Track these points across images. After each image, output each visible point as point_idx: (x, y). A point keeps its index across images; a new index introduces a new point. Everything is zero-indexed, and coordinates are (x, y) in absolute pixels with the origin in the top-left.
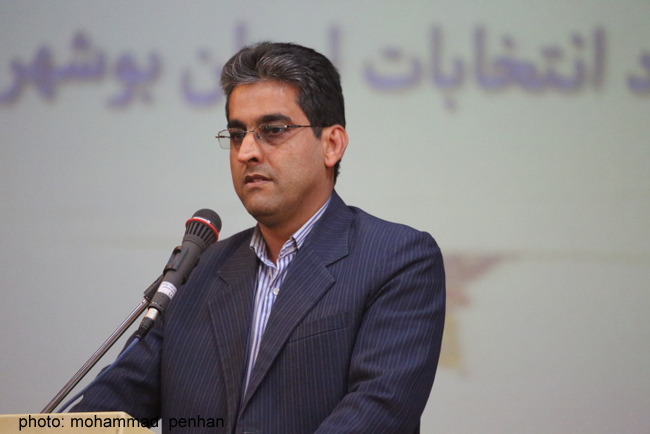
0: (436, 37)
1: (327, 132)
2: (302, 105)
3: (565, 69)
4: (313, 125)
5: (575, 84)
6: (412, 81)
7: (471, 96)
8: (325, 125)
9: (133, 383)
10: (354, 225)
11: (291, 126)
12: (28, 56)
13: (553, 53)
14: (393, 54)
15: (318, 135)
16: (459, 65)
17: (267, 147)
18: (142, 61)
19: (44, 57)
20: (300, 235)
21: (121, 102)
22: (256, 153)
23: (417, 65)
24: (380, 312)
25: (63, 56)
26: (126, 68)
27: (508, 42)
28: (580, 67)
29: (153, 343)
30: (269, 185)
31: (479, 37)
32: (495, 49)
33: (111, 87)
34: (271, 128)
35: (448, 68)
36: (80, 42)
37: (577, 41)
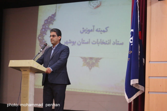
0: (97, 40)
1: (59, 37)
2: (56, 34)
3: (107, 43)
4: (58, 36)
5: (108, 44)
6: (95, 43)
7: (100, 45)
8: (59, 36)
9: (41, 59)
10: (61, 45)
11: (55, 36)
12: (66, 42)
13: (107, 41)
14: (94, 41)
15: (58, 37)
16: (99, 42)
17: (53, 38)
18: (74, 42)
19: (67, 41)
20: (56, 46)
21: (73, 45)
22: (52, 38)
23: (96, 42)
24: (62, 53)
25: (68, 41)
26: (73, 42)
27: (103, 40)
28: (109, 42)
29: (43, 56)
30: (53, 41)
31: (101, 40)
32: (102, 41)
33: (72, 44)
34: (53, 36)
35: (98, 43)
36: (70, 40)
37: (108, 40)
